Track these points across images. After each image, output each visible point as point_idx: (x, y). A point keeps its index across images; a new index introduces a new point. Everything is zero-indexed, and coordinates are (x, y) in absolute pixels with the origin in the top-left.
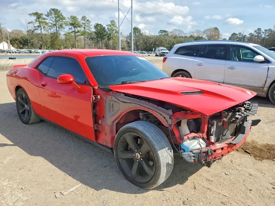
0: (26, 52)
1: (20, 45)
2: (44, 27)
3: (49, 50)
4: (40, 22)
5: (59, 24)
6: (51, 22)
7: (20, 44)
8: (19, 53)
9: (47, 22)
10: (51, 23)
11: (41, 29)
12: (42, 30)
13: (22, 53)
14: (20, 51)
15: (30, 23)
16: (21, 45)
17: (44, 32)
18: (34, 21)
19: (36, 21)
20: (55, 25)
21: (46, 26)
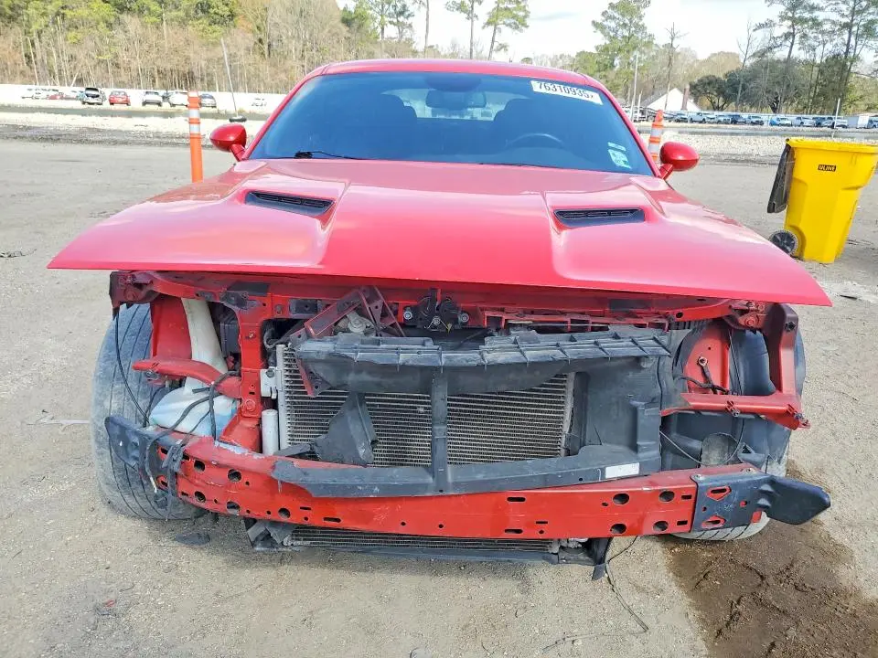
0: (722, 119)
1: (716, 99)
2: (805, 36)
3: (799, 116)
4: (795, 21)
5: (862, 23)
6: (835, 17)
7: (718, 96)
8: (701, 122)
9: (820, 19)
10: (833, 23)
11: (792, 44)
12: (796, 46)
13: (709, 123)
14: (704, 117)
15: (761, 26)
16: (721, 98)
17: (799, 54)
18: (777, 20)
19: (783, 18)
20: (848, 26)
21: (811, 34)
